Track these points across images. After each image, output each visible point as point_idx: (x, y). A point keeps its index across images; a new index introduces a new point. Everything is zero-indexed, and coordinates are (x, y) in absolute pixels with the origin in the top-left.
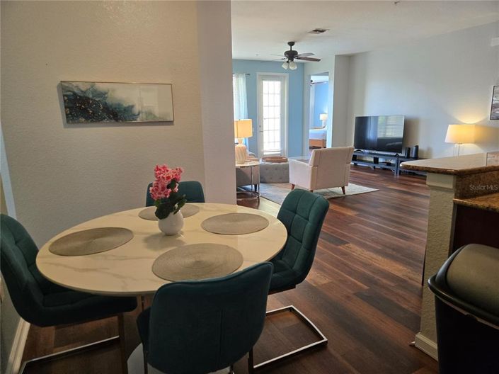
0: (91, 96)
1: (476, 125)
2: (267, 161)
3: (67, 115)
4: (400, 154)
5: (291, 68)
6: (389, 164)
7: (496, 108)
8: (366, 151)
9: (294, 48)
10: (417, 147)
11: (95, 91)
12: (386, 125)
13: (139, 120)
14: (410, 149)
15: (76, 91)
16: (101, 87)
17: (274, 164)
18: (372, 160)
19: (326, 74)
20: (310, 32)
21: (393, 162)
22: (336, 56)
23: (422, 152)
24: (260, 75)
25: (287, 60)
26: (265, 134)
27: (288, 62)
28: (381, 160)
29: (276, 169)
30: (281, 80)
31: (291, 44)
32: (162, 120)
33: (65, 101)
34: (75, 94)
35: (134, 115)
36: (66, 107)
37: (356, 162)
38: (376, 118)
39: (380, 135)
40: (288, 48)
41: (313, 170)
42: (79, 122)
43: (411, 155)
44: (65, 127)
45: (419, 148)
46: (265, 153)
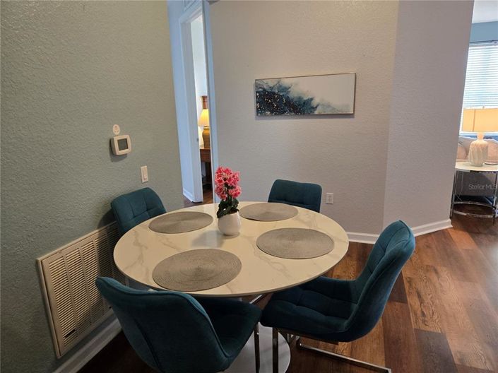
0: (277, 91)
3: (257, 109)
11: (281, 86)
13: (316, 112)
15: (265, 87)
16: (286, 82)
32: (340, 113)
33: (257, 96)
34: (264, 90)
35: (313, 108)
36: (257, 102)
42: (265, 115)
44: (256, 119)
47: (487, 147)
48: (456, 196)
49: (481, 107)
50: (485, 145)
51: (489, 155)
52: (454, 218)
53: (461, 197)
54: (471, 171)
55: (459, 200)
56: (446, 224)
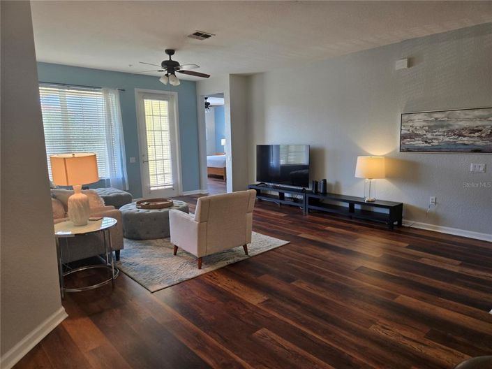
1: (386, 157)
2: (143, 207)
4: (307, 189)
5: (171, 83)
6: (296, 200)
7: (405, 138)
8: (270, 184)
9: (174, 58)
10: (325, 181)
12: (288, 152)
14: (317, 182)
17: (151, 211)
18: (277, 194)
19: (221, 95)
20: (190, 36)
21: (300, 197)
22: (231, 75)
23: (331, 185)
24: (139, 92)
25: (166, 72)
26: (151, 164)
27: (167, 75)
28: (287, 195)
29: (155, 219)
30: (167, 100)
31: (170, 52)
37: (260, 197)
38: (278, 147)
39: (282, 162)
40: (167, 58)
41: (200, 229)
43: (319, 190)
45: (327, 181)
46: (152, 189)
47: (88, 202)
48: (64, 266)
49: (71, 155)
50: (85, 199)
51: (91, 207)
52: (68, 300)
53: (70, 264)
54: (76, 235)
55: (69, 270)
56: (59, 316)
